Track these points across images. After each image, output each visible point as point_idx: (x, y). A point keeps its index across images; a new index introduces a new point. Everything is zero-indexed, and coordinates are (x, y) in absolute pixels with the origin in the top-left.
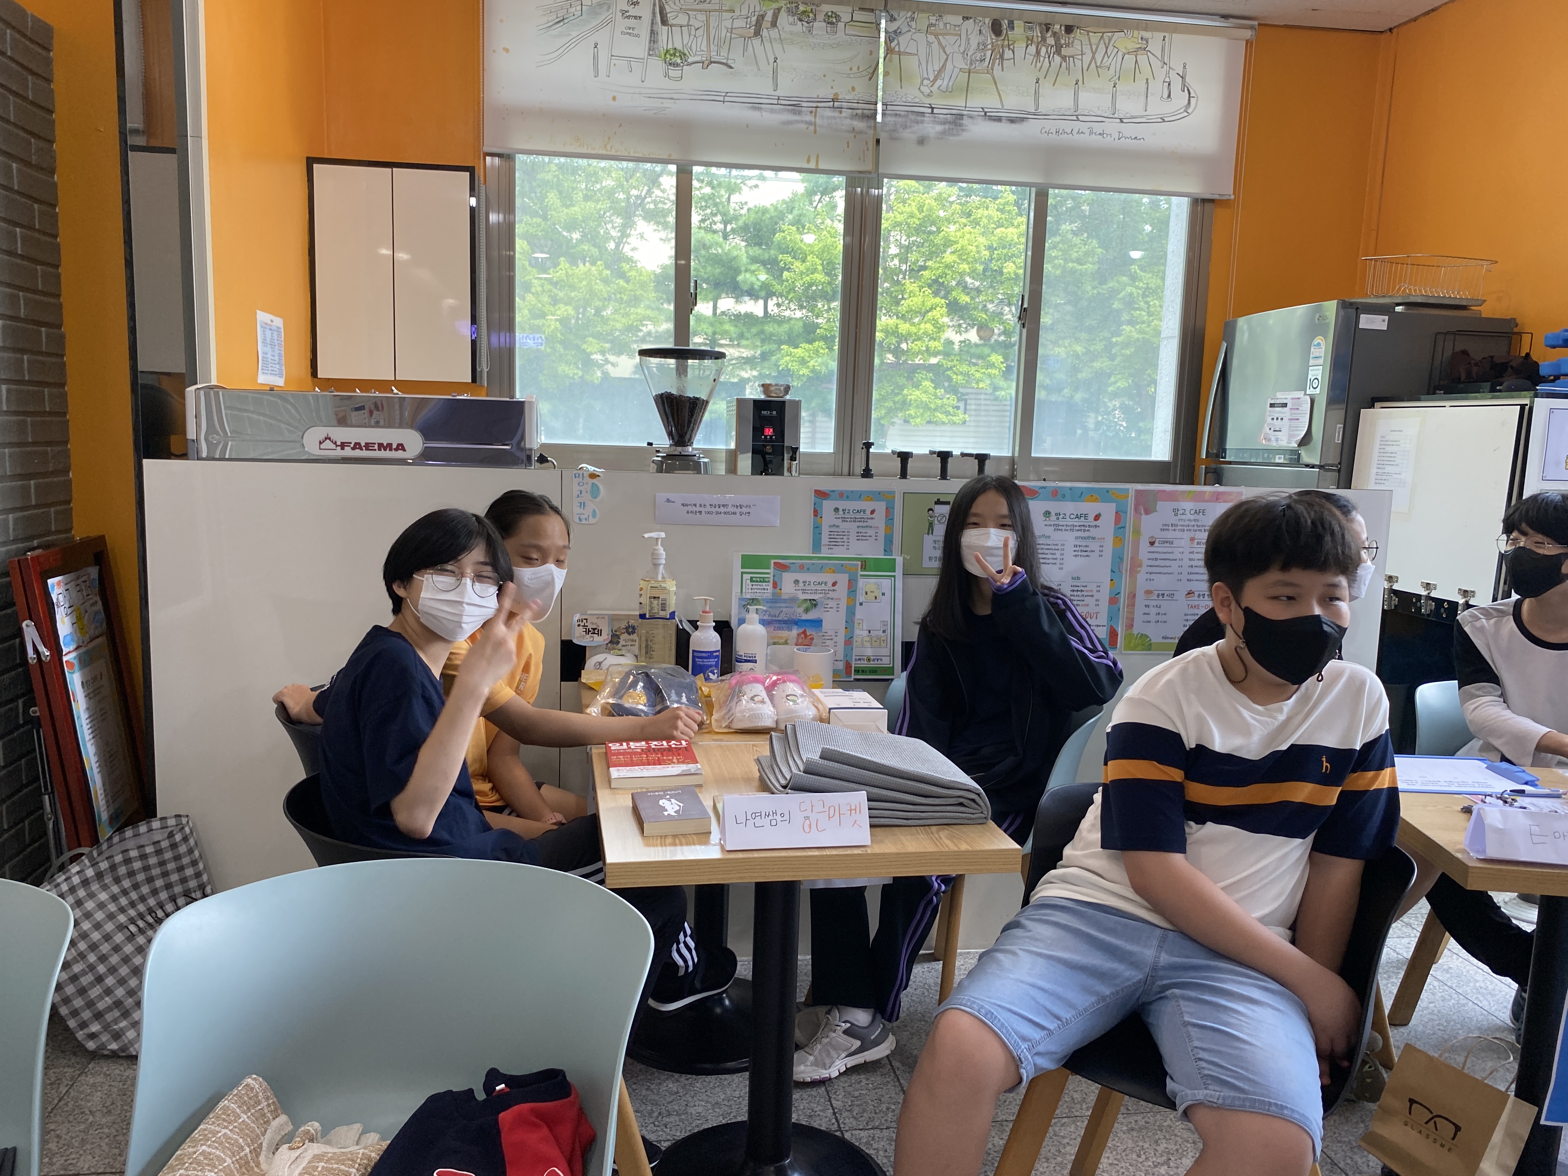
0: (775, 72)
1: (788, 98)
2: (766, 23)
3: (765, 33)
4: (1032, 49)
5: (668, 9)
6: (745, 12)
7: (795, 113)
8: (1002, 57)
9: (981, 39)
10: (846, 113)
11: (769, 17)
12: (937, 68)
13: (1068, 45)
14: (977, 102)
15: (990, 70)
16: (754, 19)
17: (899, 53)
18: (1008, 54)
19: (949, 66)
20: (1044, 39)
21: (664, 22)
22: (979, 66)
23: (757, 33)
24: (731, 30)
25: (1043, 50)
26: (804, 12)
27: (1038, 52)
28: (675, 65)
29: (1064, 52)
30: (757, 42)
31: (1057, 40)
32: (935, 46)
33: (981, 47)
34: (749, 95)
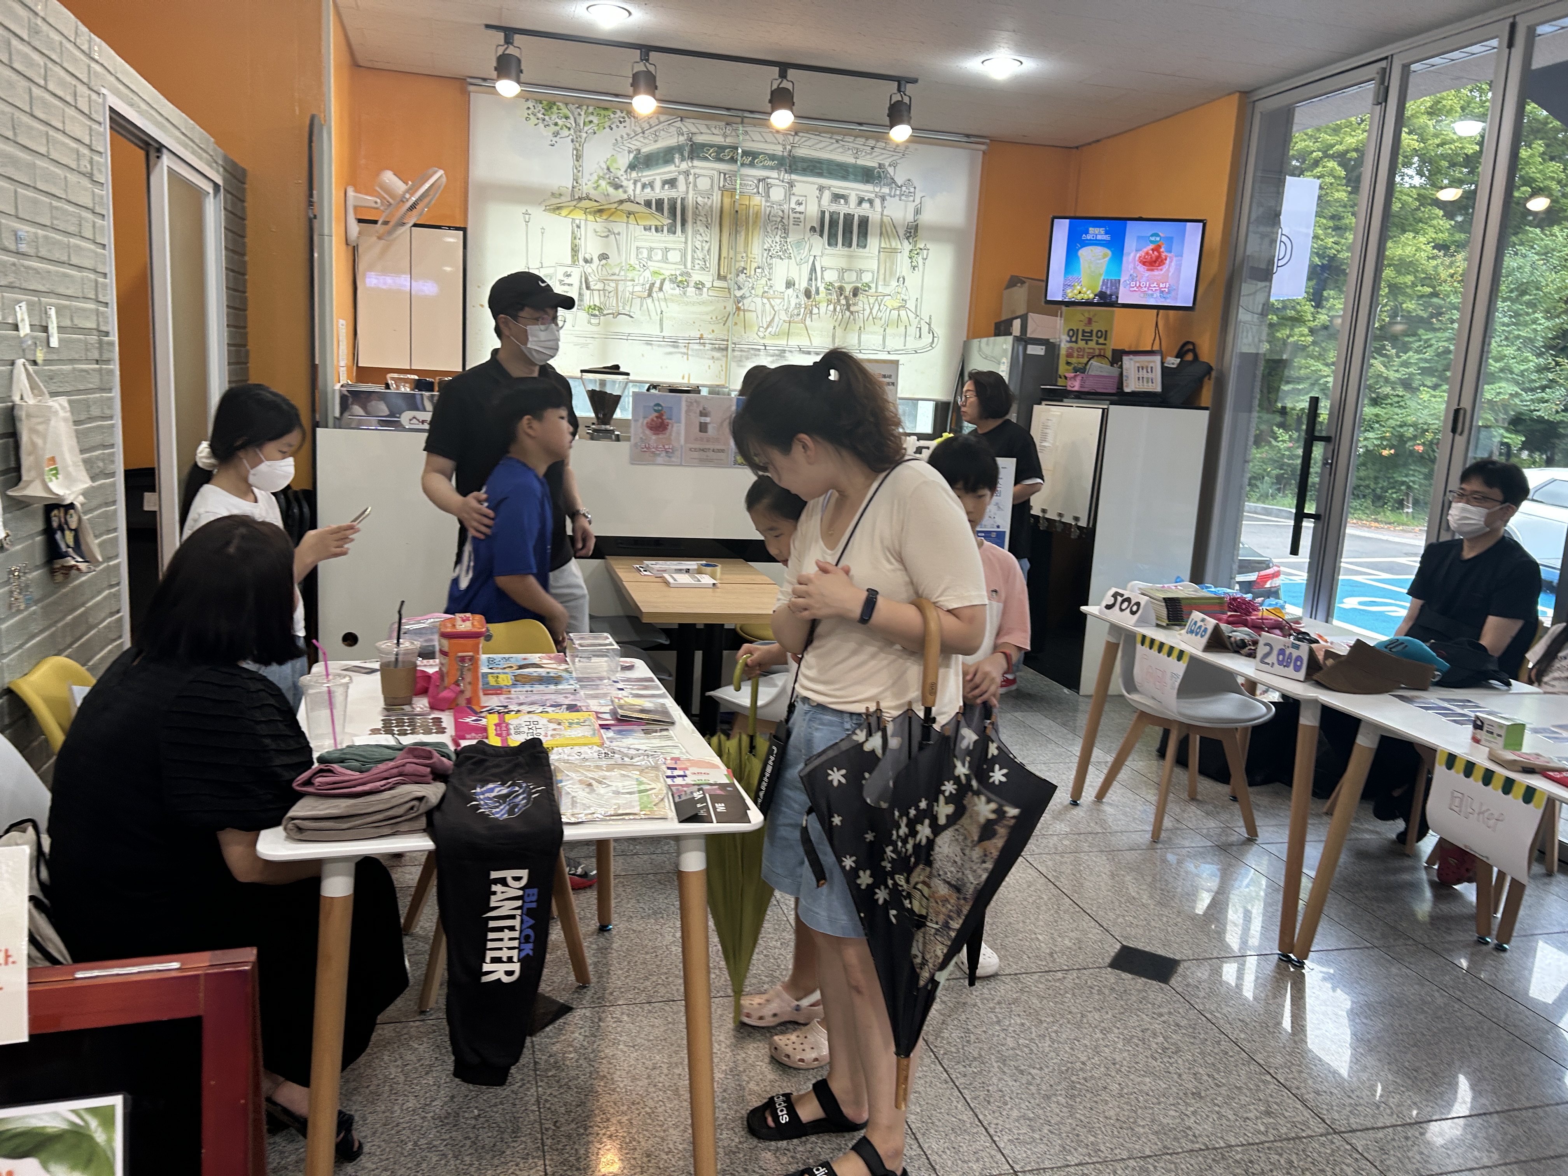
0: (661, 320)
1: (670, 337)
2: (656, 289)
3: (654, 295)
4: (831, 307)
5: (590, 279)
6: (641, 281)
7: (674, 347)
8: (811, 313)
9: (798, 301)
10: (708, 347)
11: (657, 285)
12: (769, 320)
13: (854, 304)
14: (794, 342)
15: (803, 321)
16: (647, 286)
17: (744, 311)
18: (815, 311)
19: (776, 319)
20: (839, 301)
21: (588, 288)
22: (797, 319)
23: (650, 295)
24: (632, 293)
25: (838, 308)
26: (681, 282)
27: (835, 309)
28: (595, 315)
29: (852, 309)
30: (649, 300)
31: (847, 302)
32: (768, 306)
33: (798, 306)
34: (644, 335)
